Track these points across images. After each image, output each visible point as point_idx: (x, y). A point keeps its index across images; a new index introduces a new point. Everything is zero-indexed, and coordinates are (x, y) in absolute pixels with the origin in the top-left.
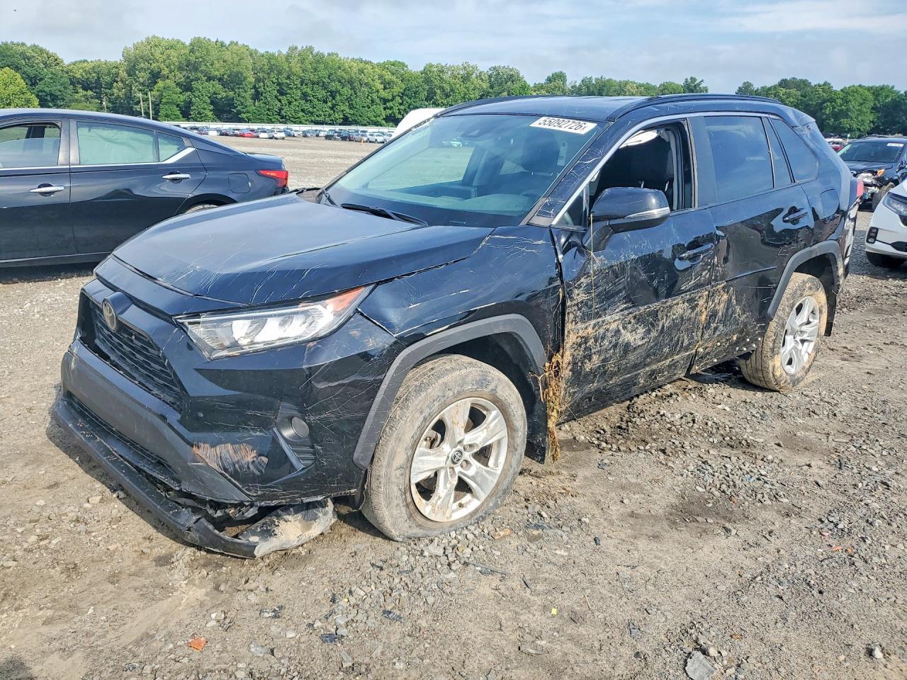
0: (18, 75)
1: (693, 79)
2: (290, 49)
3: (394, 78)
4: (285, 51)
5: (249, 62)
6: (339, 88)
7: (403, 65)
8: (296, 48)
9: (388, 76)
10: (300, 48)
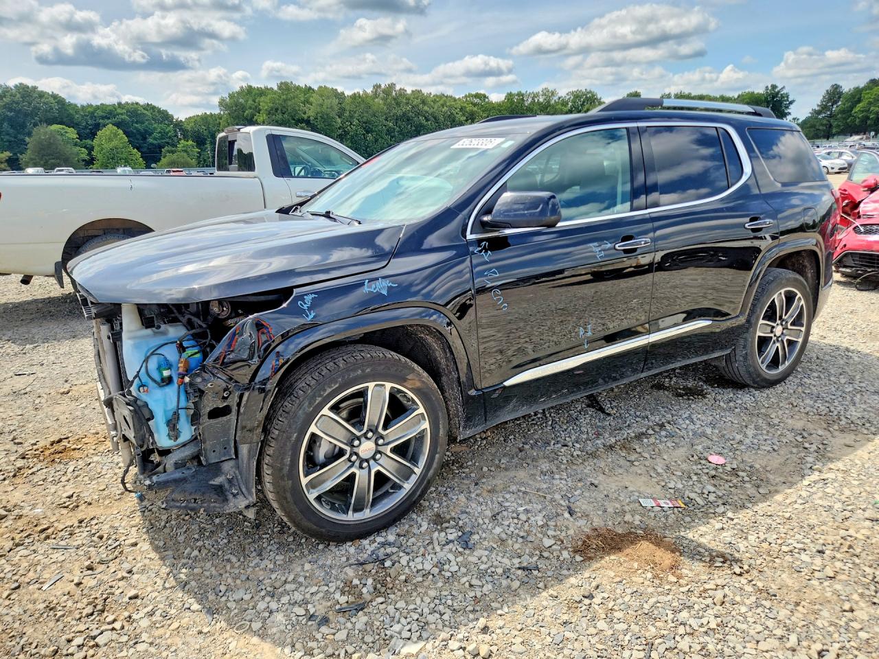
0: (120, 132)
1: (774, 87)
2: (374, 87)
3: (475, 109)
4: (369, 91)
5: (336, 101)
6: (424, 122)
7: (485, 96)
8: (380, 86)
9: (469, 108)
10: (383, 86)
